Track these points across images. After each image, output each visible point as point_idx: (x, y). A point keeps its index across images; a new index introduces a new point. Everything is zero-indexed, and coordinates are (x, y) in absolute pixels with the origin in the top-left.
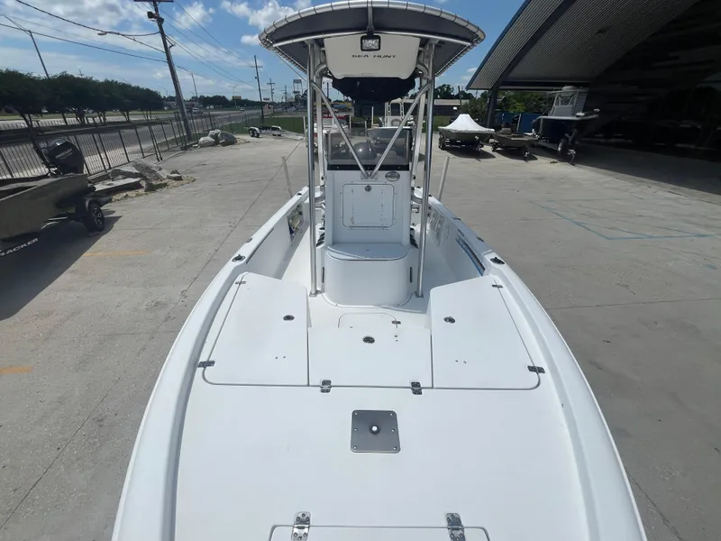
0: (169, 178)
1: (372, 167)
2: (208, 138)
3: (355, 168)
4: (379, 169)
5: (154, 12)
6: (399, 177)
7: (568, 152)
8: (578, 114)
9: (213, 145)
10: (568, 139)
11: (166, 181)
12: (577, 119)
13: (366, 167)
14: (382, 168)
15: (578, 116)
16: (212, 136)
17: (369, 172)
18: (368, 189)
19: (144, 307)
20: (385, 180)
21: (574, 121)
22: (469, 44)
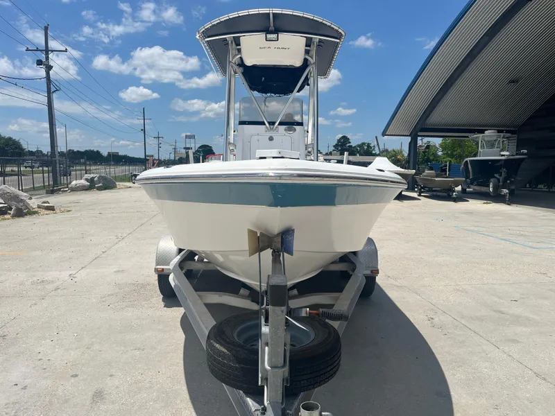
0: (39, 207)
1: (273, 123)
2: (83, 182)
3: (263, 123)
4: (279, 124)
5: (44, 60)
6: (295, 130)
7: (501, 191)
8: (502, 153)
9: (87, 190)
10: (499, 180)
11: (36, 210)
12: (503, 158)
13: (269, 123)
14: (281, 124)
15: (502, 155)
16: (87, 180)
17: (272, 127)
18: (271, 139)
19: (29, 283)
20: (285, 132)
21: (500, 160)
22: (338, 41)
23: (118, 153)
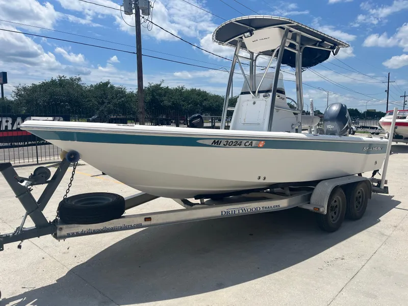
6: (269, 95)
13: (253, 92)
18: (254, 103)
20: (263, 98)
23: (375, 110)
